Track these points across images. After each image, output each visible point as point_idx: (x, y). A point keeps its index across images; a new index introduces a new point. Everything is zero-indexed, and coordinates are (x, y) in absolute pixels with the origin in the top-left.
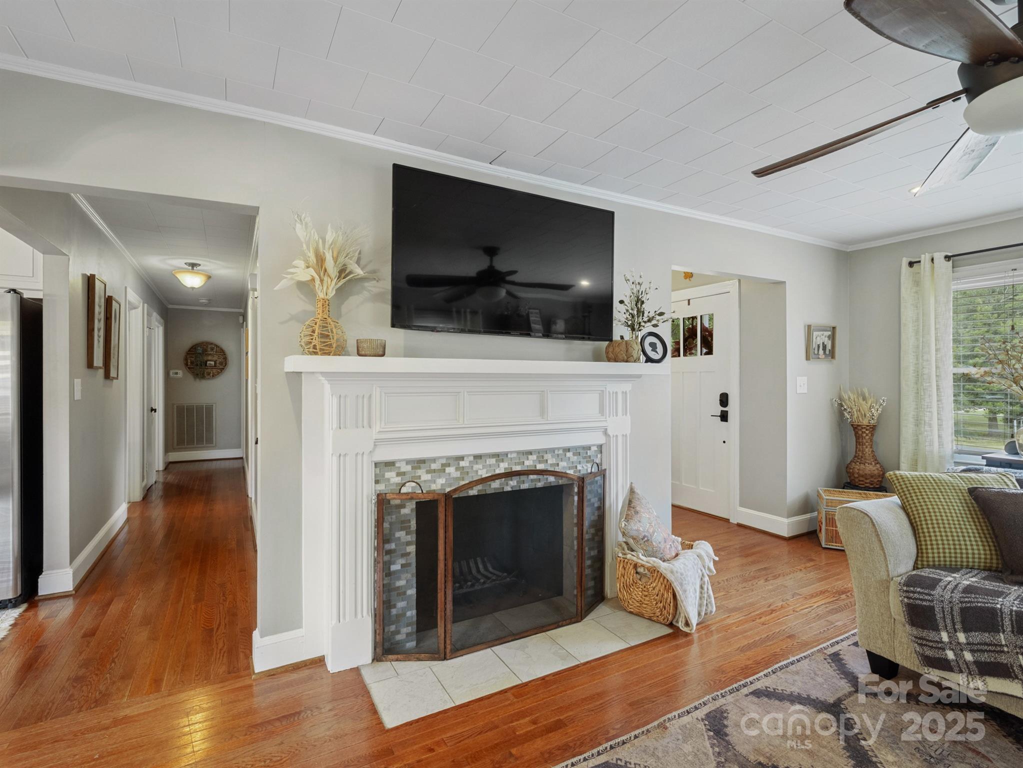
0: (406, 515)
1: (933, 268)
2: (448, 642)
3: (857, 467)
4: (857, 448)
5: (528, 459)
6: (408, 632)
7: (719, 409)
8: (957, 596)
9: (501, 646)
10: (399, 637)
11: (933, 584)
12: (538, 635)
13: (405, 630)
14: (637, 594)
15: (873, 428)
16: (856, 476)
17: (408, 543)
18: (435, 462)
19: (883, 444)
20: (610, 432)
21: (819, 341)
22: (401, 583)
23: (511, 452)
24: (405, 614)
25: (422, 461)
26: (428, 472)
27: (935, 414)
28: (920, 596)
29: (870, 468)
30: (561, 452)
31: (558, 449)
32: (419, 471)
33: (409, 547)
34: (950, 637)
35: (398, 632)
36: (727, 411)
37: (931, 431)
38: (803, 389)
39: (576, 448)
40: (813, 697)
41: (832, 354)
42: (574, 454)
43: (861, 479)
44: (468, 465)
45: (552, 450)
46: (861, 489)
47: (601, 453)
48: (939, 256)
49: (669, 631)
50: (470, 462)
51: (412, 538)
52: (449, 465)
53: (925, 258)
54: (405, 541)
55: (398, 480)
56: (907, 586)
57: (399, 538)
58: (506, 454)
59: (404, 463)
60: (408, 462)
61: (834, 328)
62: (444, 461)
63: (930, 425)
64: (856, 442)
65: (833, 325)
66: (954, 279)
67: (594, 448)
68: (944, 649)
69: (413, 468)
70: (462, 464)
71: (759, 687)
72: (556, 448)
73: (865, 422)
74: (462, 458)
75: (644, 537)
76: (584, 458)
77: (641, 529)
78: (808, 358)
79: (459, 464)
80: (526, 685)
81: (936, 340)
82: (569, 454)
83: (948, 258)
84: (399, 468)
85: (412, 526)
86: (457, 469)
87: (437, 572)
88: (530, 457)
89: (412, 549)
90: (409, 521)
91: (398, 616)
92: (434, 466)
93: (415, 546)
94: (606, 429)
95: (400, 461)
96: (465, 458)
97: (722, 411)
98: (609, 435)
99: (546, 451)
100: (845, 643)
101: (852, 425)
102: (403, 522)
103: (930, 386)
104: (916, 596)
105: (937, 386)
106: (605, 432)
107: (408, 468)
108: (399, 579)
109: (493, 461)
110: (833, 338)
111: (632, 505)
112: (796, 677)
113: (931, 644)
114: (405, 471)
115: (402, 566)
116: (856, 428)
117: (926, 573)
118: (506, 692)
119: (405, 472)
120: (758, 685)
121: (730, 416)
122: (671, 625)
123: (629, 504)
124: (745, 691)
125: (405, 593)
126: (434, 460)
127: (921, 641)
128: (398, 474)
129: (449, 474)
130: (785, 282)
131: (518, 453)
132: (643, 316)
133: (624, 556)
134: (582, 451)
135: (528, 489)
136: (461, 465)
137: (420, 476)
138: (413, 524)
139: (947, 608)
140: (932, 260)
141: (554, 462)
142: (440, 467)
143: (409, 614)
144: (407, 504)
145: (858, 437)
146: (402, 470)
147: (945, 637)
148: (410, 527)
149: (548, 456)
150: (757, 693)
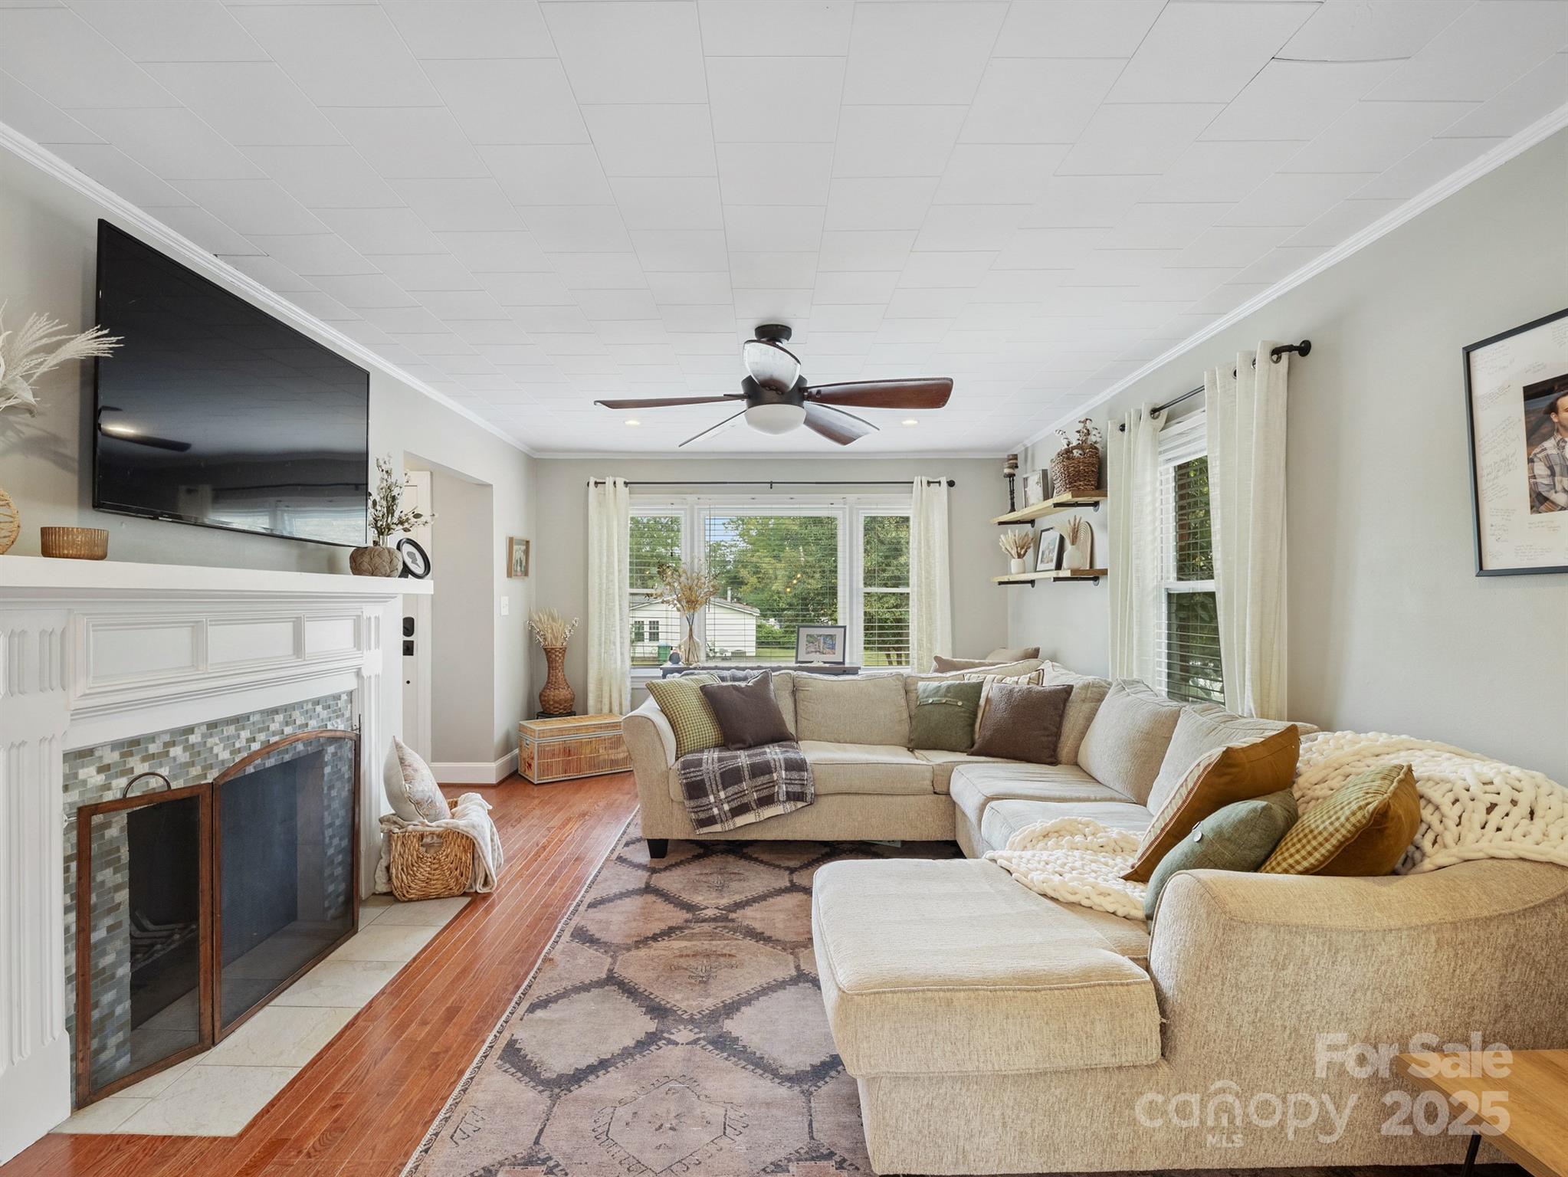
0: (112, 840)
1: (615, 491)
2: (217, 1016)
3: (552, 694)
4: (549, 673)
5: (274, 721)
6: (118, 1041)
7: (401, 638)
8: (716, 765)
9: (282, 994)
10: (104, 1057)
11: (699, 763)
12: (318, 965)
13: (113, 1041)
14: (422, 873)
15: (564, 650)
16: (551, 703)
17: (118, 888)
18: (154, 742)
19: (570, 667)
20: (365, 673)
21: (518, 557)
22: (109, 959)
23: (254, 713)
24: (112, 1013)
25: (135, 742)
26: (144, 759)
27: (618, 632)
28: (694, 775)
29: (563, 693)
30: (310, 706)
31: (307, 702)
32: (130, 759)
33: (119, 894)
34: (715, 798)
35: (103, 1048)
36: (413, 642)
37: (616, 649)
38: (505, 612)
39: (326, 698)
40: (631, 889)
41: (526, 573)
42: (324, 708)
43: (557, 705)
44: (199, 739)
45: (300, 704)
46: (556, 716)
47: (351, 702)
48: (620, 481)
49: (467, 900)
50: (202, 734)
51: (123, 877)
52: (173, 744)
53: (609, 481)
54: (111, 885)
55: (100, 779)
56: (684, 769)
57: (103, 883)
58: (247, 717)
59: (109, 748)
60: (115, 745)
61: (528, 542)
62: (167, 738)
63: (614, 644)
64: (549, 667)
65: (526, 537)
66: (632, 504)
67: (344, 697)
68: (711, 809)
69: (123, 755)
70: (193, 739)
71: (589, 901)
72: (303, 702)
73: (558, 645)
74: (190, 730)
75: (429, 797)
76: (334, 711)
77: (426, 789)
78: (509, 575)
79: (187, 740)
80: (370, 1007)
81: (619, 561)
82: (319, 708)
83: (626, 484)
84: (101, 757)
85: (123, 857)
86: (185, 749)
87: (198, 911)
88: (276, 717)
89: (123, 896)
90: (118, 849)
91: (103, 1020)
92: (153, 748)
93: (128, 890)
94: (360, 669)
95: (103, 746)
96: (196, 729)
97: (404, 642)
98: (363, 677)
99: (293, 707)
100: (619, 848)
101: (545, 649)
102: (109, 853)
103: (614, 606)
104: (692, 775)
105: (620, 605)
106: (358, 674)
107: (115, 756)
108: (104, 953)
109: (231, 730)
110: (527, 552)
111: (406, 763)
112: (608, 883)
113: (703, 809)
114: (110, 762)
115: (110, 929)
116: (548, 652)
117: (689, 757)
118: (353, 1024)
119: (109, 765)
120: (588, 900)
121: (417, 648)
122: (464, 894)
123: (401, 763)
124: (582, 908)
125: (113, 976)
126: (152, 738)
127: (696, 810)
128: (100, 770)
129: (175, 759)
130: (491, 485)
131: (262, 712)
132: (393, 516)
133: (404, 830)
134: (329, 702)
135: (275, 766)
136: (190, 742)
137: (133, 768)
138: (124, 853)
139: (712, 777)
140: (615, 483)
141: (303, 722)
142: (161, 750)
143: (119, 1010)
144: (114, 820)
145: (550, 661)
146: (106, 761)
147: (722, 795)
148: (119, 858)
149: (296, 714)
150: (591, 906)
